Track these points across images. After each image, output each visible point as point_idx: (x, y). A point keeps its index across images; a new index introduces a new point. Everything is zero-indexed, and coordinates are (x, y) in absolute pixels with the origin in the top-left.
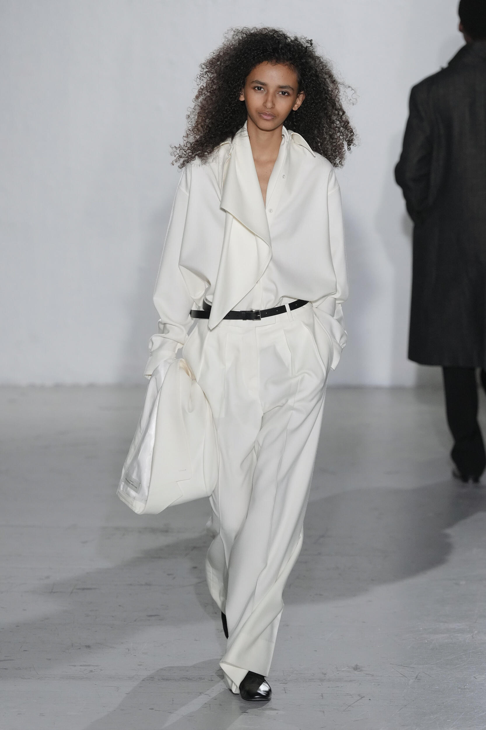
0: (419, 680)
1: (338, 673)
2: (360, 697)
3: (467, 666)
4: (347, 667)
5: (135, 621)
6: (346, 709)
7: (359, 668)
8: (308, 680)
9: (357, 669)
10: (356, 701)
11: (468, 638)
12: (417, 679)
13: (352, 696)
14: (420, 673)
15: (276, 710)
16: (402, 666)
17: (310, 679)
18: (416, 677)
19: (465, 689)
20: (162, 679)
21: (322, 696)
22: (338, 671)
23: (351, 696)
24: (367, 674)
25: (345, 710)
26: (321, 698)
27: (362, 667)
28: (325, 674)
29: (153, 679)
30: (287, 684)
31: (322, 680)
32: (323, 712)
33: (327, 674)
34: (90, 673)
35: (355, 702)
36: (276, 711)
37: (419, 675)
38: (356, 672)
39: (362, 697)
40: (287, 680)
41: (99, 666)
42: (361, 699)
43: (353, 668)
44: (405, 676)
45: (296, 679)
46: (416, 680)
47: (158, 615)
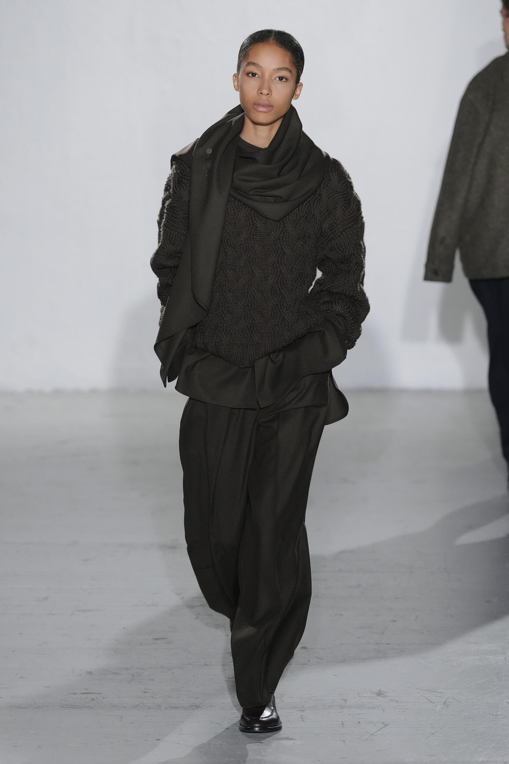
0: (447, 705)
1: (360, 700)
2: (384, 725)
3: (499, 691)
4: (370, 693)
5: (140, 644)
6: (368, 738)
7: (383, 694)
8: (327, 707)
9: (380, 695)
10: (380, 730)
11: (501, 660)
12: (445, 705)
13: (376, 724)
14: (448, 698)
15: (292, 739)
16: (428, 691)
17: (330, 706)
18: (445, 703)
19: (497, 715)
20: (170, 708)
21: (343, 724)
22: (360, 697)
23: (374, 723)
24: (391, 700)
25: (368, 740)
26: (342, 726)
27: (385, 692)
28: (346, 701)
29: (159, 707)
30: (305, 711)
31: (342, 707)
32: (344, 741)
33: (347, 700)
34: (91, 701)
35: (378, 731)
36: (293, 741)
37: (448, 700)
38: (379, 698)
39: (386, 725)
40: (304, 707)
41: (101, 694)
42: (384, 727)
43: (376, 693)
44: (432, 702)
45: (315, 706)
46: (444, 707)
47: (165, 638)
